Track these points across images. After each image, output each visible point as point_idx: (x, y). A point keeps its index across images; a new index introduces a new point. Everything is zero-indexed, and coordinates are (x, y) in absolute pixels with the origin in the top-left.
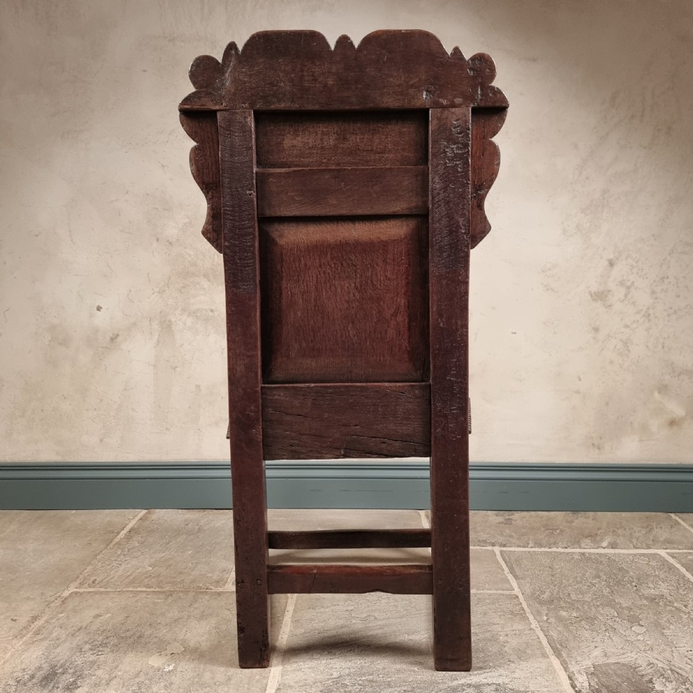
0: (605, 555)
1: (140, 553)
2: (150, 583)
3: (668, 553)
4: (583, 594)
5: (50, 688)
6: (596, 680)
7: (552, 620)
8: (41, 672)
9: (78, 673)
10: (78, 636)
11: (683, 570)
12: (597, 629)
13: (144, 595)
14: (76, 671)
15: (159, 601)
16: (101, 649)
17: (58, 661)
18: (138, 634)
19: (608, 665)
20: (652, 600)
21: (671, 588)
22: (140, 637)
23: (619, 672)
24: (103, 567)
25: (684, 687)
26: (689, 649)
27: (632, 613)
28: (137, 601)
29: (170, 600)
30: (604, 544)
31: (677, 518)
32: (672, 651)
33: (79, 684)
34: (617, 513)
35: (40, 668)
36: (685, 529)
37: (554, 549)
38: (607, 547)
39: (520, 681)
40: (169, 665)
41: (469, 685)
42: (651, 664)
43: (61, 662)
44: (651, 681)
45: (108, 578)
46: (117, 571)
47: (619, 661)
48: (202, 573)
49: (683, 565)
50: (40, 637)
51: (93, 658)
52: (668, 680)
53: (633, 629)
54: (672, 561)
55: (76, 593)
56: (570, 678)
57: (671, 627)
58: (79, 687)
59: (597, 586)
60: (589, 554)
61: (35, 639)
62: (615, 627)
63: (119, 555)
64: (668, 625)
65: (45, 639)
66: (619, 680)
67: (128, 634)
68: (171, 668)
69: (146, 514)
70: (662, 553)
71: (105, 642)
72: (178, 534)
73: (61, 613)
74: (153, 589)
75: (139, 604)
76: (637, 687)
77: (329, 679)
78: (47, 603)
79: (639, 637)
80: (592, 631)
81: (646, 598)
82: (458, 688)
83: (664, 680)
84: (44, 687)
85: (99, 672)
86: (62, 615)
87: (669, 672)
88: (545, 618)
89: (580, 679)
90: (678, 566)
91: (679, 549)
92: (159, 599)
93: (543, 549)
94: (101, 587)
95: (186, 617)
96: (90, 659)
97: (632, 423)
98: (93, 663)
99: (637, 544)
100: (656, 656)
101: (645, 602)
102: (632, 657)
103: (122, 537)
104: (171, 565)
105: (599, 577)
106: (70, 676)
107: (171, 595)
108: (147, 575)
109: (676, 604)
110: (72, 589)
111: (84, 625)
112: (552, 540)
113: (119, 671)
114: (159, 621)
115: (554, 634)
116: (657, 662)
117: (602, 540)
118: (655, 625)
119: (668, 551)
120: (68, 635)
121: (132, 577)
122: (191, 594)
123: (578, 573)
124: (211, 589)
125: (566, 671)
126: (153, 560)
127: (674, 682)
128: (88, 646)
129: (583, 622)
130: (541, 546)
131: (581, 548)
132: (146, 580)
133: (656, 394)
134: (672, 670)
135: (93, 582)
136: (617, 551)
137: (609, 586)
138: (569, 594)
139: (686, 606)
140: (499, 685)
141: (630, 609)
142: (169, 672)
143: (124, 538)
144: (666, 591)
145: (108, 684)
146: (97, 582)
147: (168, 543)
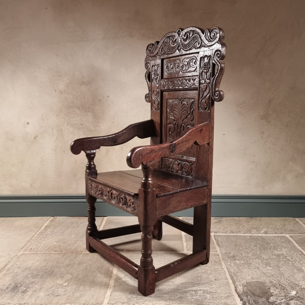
0: (261, 237)
1: (51, 237)
2: (56, 249)
3: (290, 236)
4: (248, 254)
5: (16, 292)
6: (246, 288)
7: (232, 264)
8: (11, 286)
9: (27, 286)
10: (26, 272)
11: (295, 243)
12: (251, 268)
13: (54, 255)
14: (26, 286)
15: (60, 257)
16: (36, 277)
17: (18, 281)
18: (52, 271)
19: (253, 282)
20: (278, 256)
21: (287, 251)
22: (52, 272)
23: (257, 285)
24: (34, 243)
25: (283, 291)
26: (289, 276)
27: (268, 261)
28: (50, 257)
29: (65, 257)
30: (262, 232)
31: (298, 220)
32: (281, 277)
33: (28, 290)
34: (271, 218)
35: (10, 284)
36: (301, 225)
37: (239, 234)
38: (263, 233)
39: (214, 289)
40: (65, 283)
41: (192, 291)
42: (271, 282)
43: (19, 282)
44: (269, 289)
45: (37, 248)
46: (41, 245)
47: (258, 281)
48: (79, 245)
49: (295, 241)
50: (9, 272)
51: (33, 280)
52: (277, 288)
53: (267, 268)
54: (291, 239)
55: (24, 254)
56: (235, 287)
57: (284, 267)
58: (28, 292)
59: (255, 250)
60: (254, 236)
61: (7, 273)
62: (259, 267)
63: (41, 238)
64: (282, 266)
65: (12, 273)
66: (256, 288)
67: (47, 271)
68: (66, 284)
69: (53, 219)
70: (287, 236)
71: (37, 274)
72: (68, 228)
73: (18, 262)
74: (57, 252)
75: (52, 258)
76: (263, 291)
77: (133, 288)
78: (11, 258)
79: (269, 271)
80: (249, 269)
81: (275, 255)
82: (187, 291)
83: (275, 288)
84: (13, 292)
85: (36, 286)
86: (18, 263)
87: (278, 285)
88: (229, 264)
89: (240, 288)
90: (293, 241)
91: (295, 234)
92: (60, 256)
93: (234, 234)
94: (34, 252)
95: (72, 264)
96: (32, 281)
97: (278, 176)
98: (33, 282)
99: (277, 232)
100: (274, 278)
101: (275, 257)
102: (263, 279)
103: (42, 229)
104: (65, 242)
105: (256, 246)
106: (23, 287)
107: (65, 255)
108: (54, 246)
109: (288, 258)
110: (21, 252)
111: (28, 267)
112: (238, 230)
113: (45, 285)
114: (61, 266)
115: (232, 270)
116: (274, 281)
117: (261, 230)
118: (277, 266)
119: (290, 235)
120: (21, 271)
121: (48, 247)
122: (74, 255)
123: (247, 245)
124: (83, 252)
125: (234, 285)
126: (57, 240)
127: (279, 289)
128: (30, 276)
129: (246, 265)
130: (233, 233)
131: (251, 233)
132: (54, 248)
133: (290, 163)
134: (280, 285)
135: (31, 249)
136: (267, 235)
137: (260, 250)
138: (242, 254)
139: (292, 258)
140: (205, 290)
141: (267, 260)
142: (66, 286)
143: (43, 230)
144: (285, 252)
145: (40, 290)
146: (32, 249)
147: (64, 232)
